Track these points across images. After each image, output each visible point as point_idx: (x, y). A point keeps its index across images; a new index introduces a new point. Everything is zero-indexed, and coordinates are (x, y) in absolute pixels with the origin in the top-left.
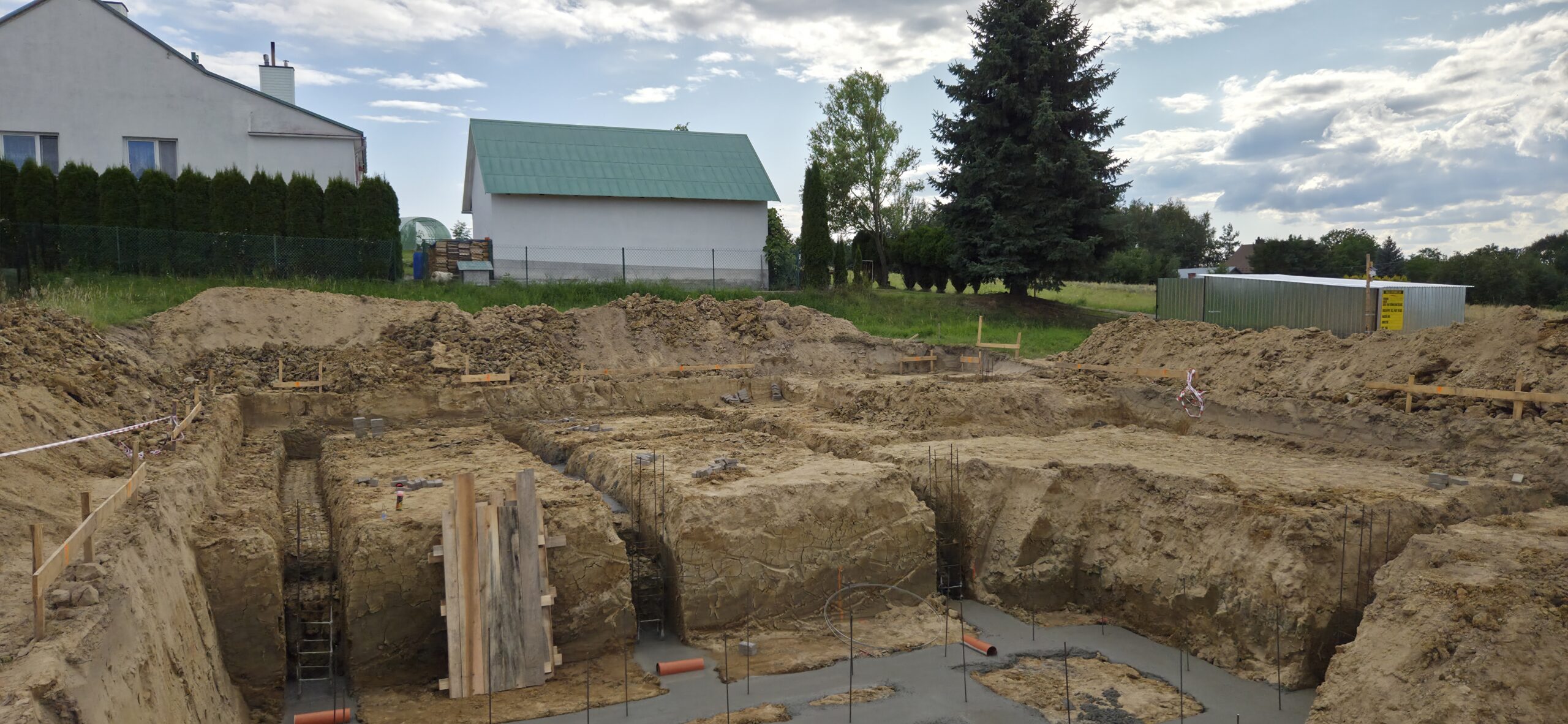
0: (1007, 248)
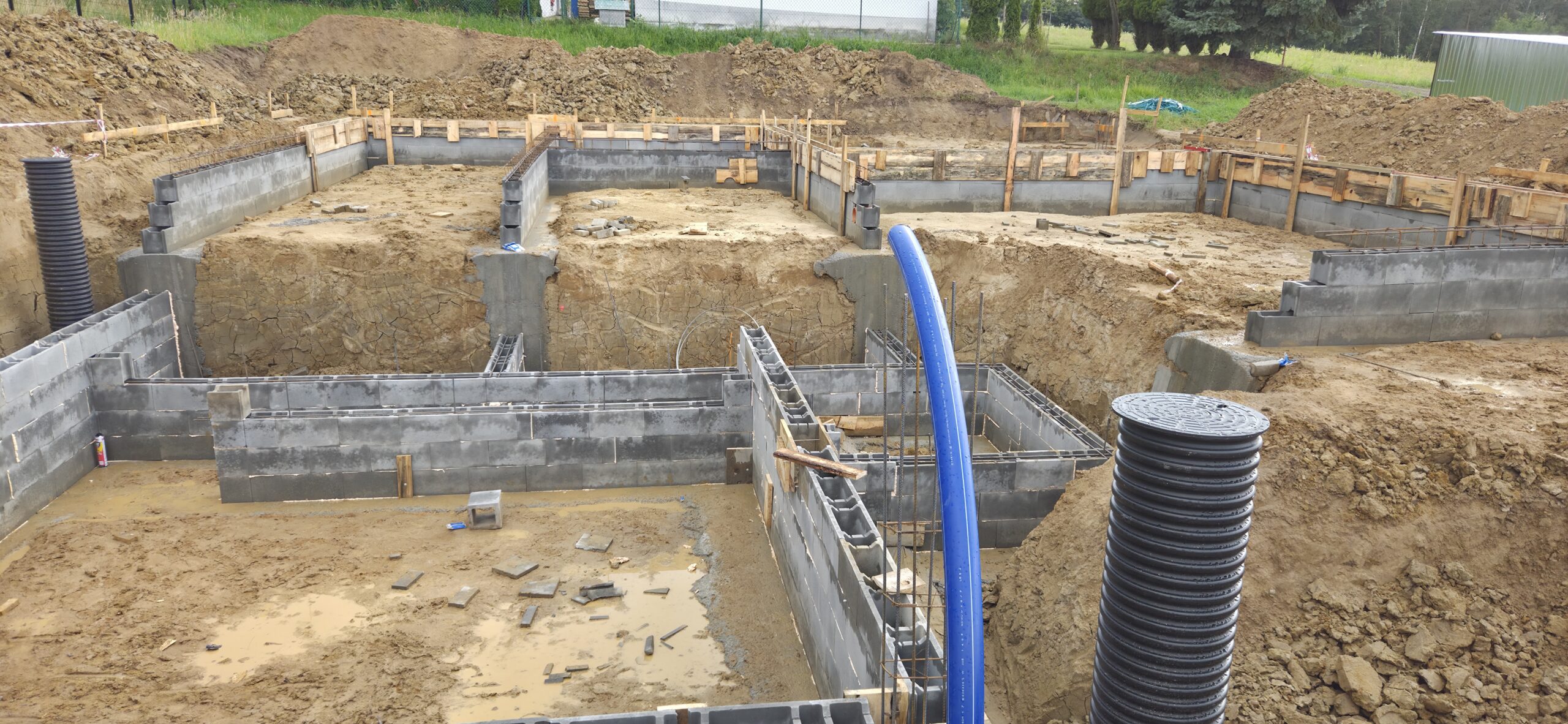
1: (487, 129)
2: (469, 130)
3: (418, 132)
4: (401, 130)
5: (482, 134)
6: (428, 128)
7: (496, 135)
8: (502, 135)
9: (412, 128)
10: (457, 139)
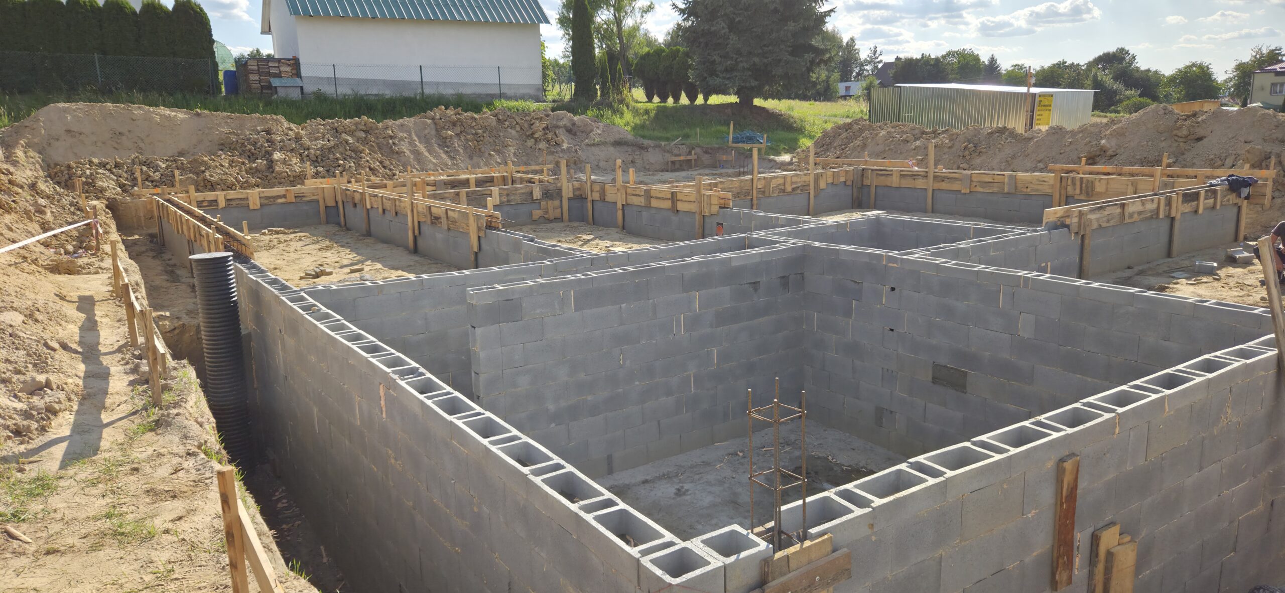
0: (741, 65)
1: (284, 196)
2: (267, 198)
3: (222, 204)
4: (205, 204)
5: (280, 201)
6: (231, 200)
7: (293, 200)
8: (298, 200)
9: (216, 201)
10: (259, 207)
